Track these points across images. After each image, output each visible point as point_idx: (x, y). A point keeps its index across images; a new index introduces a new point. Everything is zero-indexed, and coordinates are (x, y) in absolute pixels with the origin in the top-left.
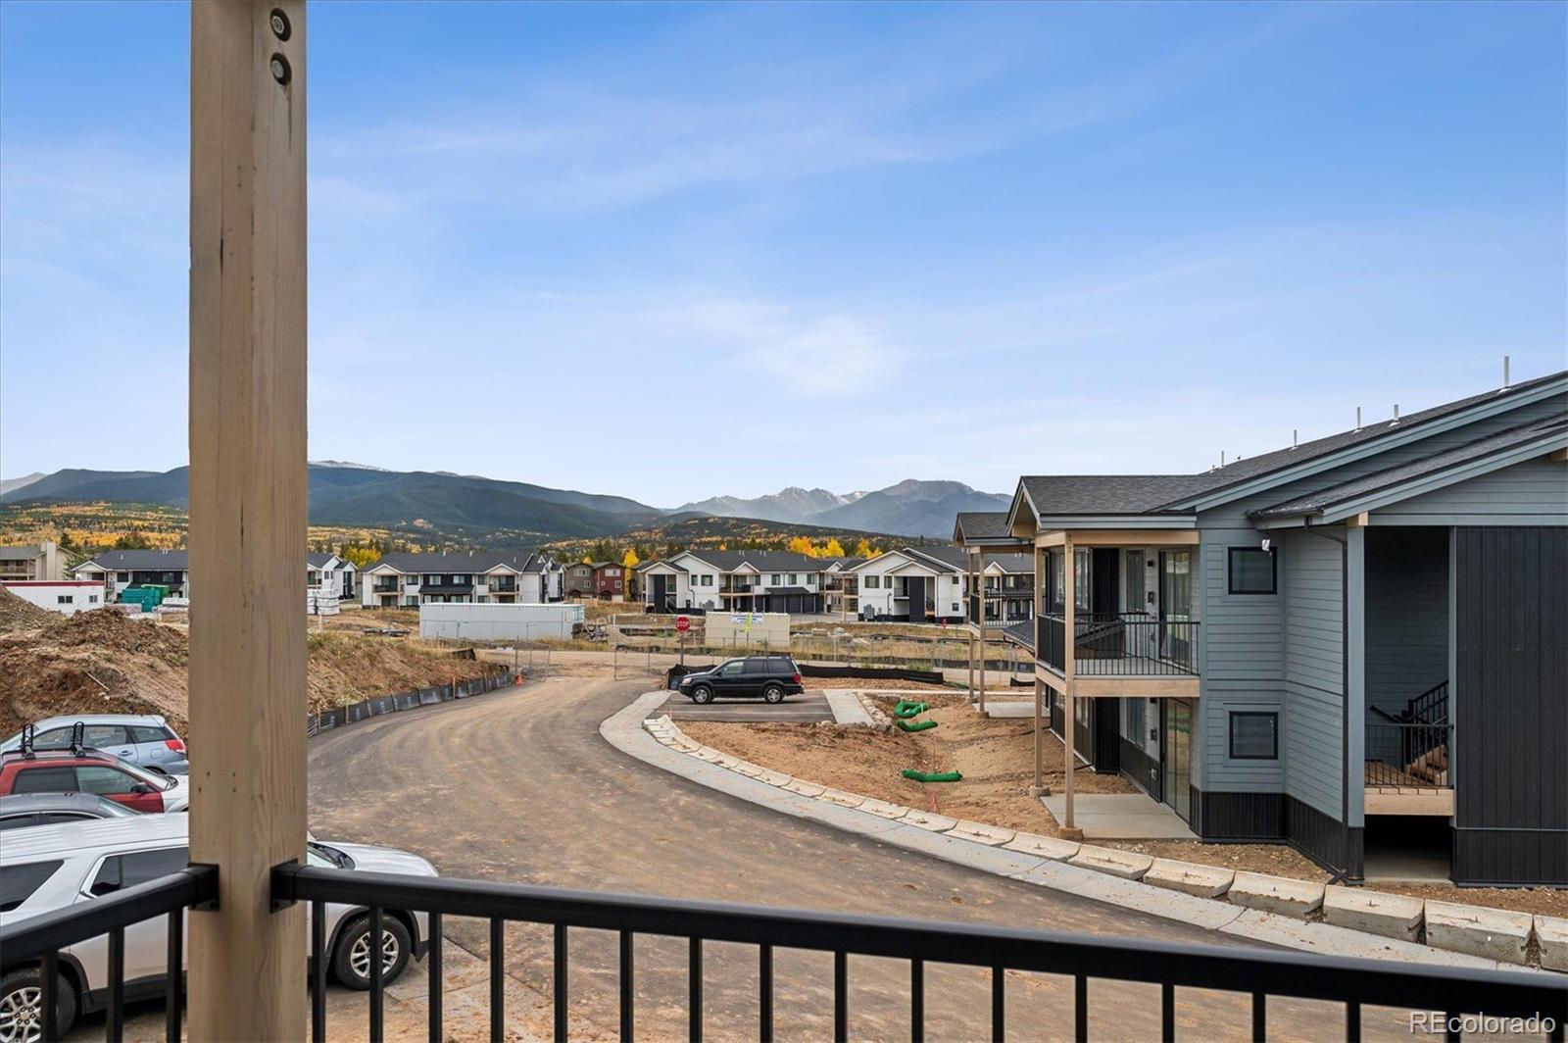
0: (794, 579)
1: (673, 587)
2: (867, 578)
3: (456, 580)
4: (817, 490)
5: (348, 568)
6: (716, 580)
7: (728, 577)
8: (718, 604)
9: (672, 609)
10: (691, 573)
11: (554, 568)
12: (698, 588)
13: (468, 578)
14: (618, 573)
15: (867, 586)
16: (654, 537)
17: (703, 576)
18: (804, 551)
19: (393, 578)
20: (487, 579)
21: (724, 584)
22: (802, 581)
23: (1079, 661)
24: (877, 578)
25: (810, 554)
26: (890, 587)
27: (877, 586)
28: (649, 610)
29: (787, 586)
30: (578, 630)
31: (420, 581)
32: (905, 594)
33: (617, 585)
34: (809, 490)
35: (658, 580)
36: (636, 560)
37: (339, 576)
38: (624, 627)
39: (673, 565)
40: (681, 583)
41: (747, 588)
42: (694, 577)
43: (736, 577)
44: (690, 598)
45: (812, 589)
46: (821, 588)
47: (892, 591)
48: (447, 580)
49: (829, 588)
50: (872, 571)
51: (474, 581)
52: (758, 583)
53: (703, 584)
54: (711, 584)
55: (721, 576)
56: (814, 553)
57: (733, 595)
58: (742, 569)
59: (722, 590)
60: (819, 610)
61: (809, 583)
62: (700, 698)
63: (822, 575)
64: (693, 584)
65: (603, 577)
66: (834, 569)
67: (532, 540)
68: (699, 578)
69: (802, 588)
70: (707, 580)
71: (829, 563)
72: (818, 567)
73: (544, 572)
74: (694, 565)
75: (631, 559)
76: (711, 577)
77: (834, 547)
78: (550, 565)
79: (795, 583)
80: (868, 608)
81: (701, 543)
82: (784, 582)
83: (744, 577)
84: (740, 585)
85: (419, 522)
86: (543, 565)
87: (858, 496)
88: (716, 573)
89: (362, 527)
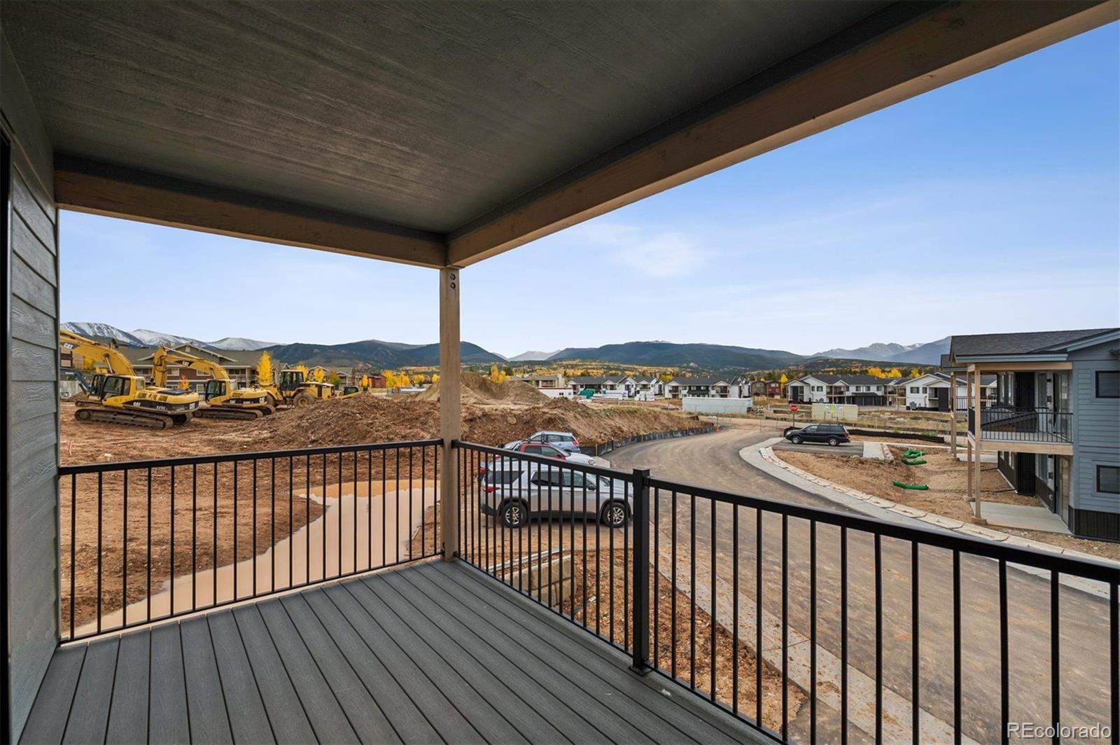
0: (869, 388)
1: (802, 392)
2: (912, 388)
3: (702, 388)
4: (892, 344)
5: (660, 383)
6: (825, 389)
7: (831, 387)
8: (826, 400)
9: (802, 402)
10: (812, 385)
11: (746, 383)
12: (815, 392)
13: (707, 387)
14: (777, 385)
15: (912, 392)
16: (799, 368)
17: (818, 387)
18: (877, 375)
19: (677, 387)
20: (715, 388)
21: (829, 390)
22: (873, 389)
23: (984, 432)
24: (918, 388)
25: (880, 377)
26: (926, 393)
27: (918, 392)
28: (790, 402)
29: (865, 391)
30: (749, 410)
31: (688, 388)
32: (936, 397)
33: (777, 391)
34: (887, 344)
35: (795, 389)
36: (786, 380)
37: (657, 386)
38: (776, 409)
39: (802, 381)
40: (806, 390)
41: (842, 393)
42: (813, 387)
43: (836, 387)
44: (811, 396)
45: (880, 393)
46: (885, 393)
47: (927, 395)
48: (698, 388)
49: (890, 393)
50: (915, 385)
51: (710, 389)
52: (848, 390)
53: (818, 390)
54: (822, 390)
55: (827, 387)
56: (883, 376)
57: (833, 396)
58: (838, 384)
59: (828, 393)
60: (884, 404)
61: (878, 390)
62: (795, 441)
63: (885, 387)
64: (813, 390)
66: (892, 384)
67: (740, 371)
68: (816, 388)
69: (874, 393)
70: (820, 389)
71: (891, 380)
72: (883, 383)
73: (741, 385)
74: (813, 382)
75: (784, 379)
76: (822, 387)
77: (896, 373)
78: (744, 382)
79: (869, 390)
80: (912, 404)
81: (825, 371)
82: (863, 390)
83: (840, 387)
84: (838, 391)
85: (692, 364)
86: (740, 382)
87: (918, 346)
88: (824, 385)
89: (669, 367)
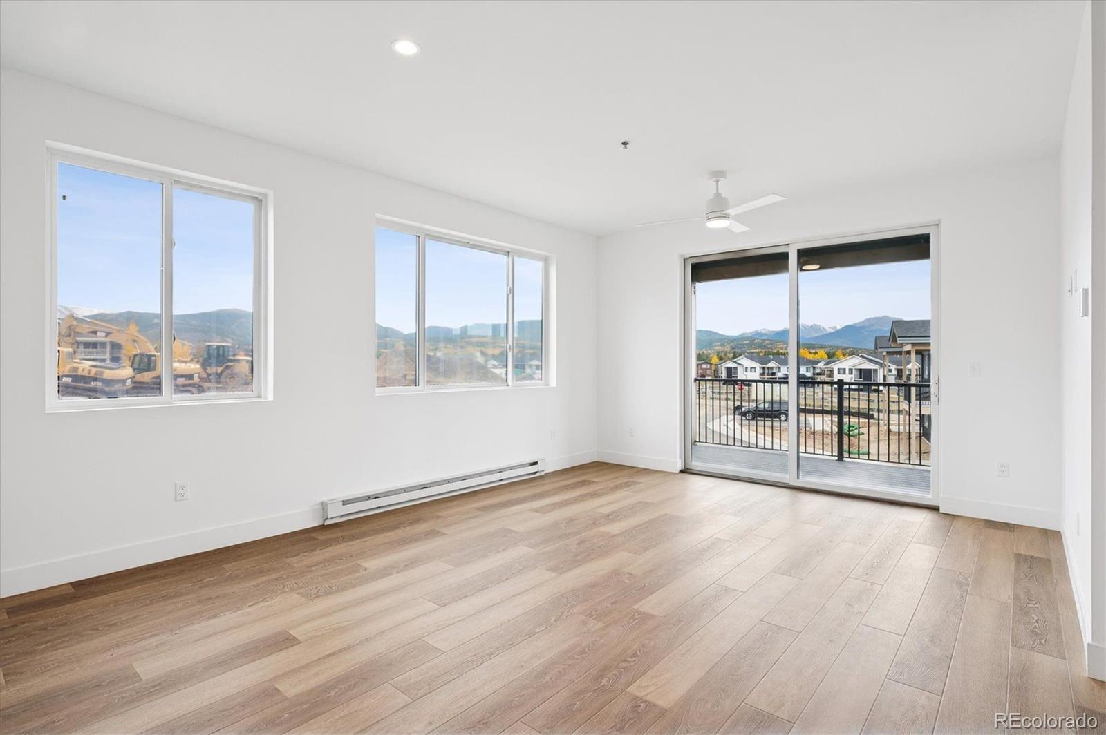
1: (736, 373)
2: (839, 369)
6: (758, 369)
7: (764, 368)
10: (745, 366)
12: (749, 373)
14: (709, 366)
16: (726, 349)
17: (751, 368)
18: (805, 356)
21: (762, 371)
22: (803, 371)
24: (845, 369)
25: (808, 357)
26: (852, 374)
27: (845, 373)
32: (861, 378)
33: (709, 372)
35: (729, 370)
36: (717, 360)
39: (735, 362)
40: (740, 371)
41: (774, 374)
42: (746, 368)
43: (768, 368)
44: (744, 378)
45: (809, 375)
46: (814, 374)
47: (853, 376)
49: (818, 374)
50: (841, 365)
52: (780, 372)
53: (751, 371)
54: (755, 371)
55: (760, 368)
56: (811, 357)
57: (766, 377)
58: (770, 365)
59: (761, 374)
61: (807, 371)
63: (814, 368)
64: (746, 371)
65: (701, 369)
66: (821, 365)
68: (749, 369)
69: (803, 375)
70: (753, 370)
71: (818, 362)
72: (812, 364)
74: (746, 362)
75: (715, 360)
76: (755, 368)
77: (822, 353)
81: (751, 353)
83: (772, 368)
84: (770, 372)
87: (838, 328)
88: (757, 366)
